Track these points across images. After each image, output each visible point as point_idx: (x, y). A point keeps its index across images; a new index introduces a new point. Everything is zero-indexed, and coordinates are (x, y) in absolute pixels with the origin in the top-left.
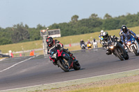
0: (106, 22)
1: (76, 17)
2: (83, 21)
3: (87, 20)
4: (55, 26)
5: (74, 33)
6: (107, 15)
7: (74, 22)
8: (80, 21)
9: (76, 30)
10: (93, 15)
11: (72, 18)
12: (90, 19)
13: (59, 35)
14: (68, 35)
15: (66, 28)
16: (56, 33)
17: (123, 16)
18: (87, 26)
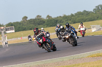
0: (48, 21)
1: (26, 18)
2: (31, 21)
3: (34, 20)
4: (10, 25)
5: (24, 29)
6: (48, 16)
7: (24, 21)
8: (29, 20)
9: (26, 27)
10: (38, 16)
11: (23, 19)
12: (36, 19)
13: (14, 31)
14: (20, 31)
15: (19, 26)
16: (11, 29)
17: (60, 17)
18: (33, 24)
